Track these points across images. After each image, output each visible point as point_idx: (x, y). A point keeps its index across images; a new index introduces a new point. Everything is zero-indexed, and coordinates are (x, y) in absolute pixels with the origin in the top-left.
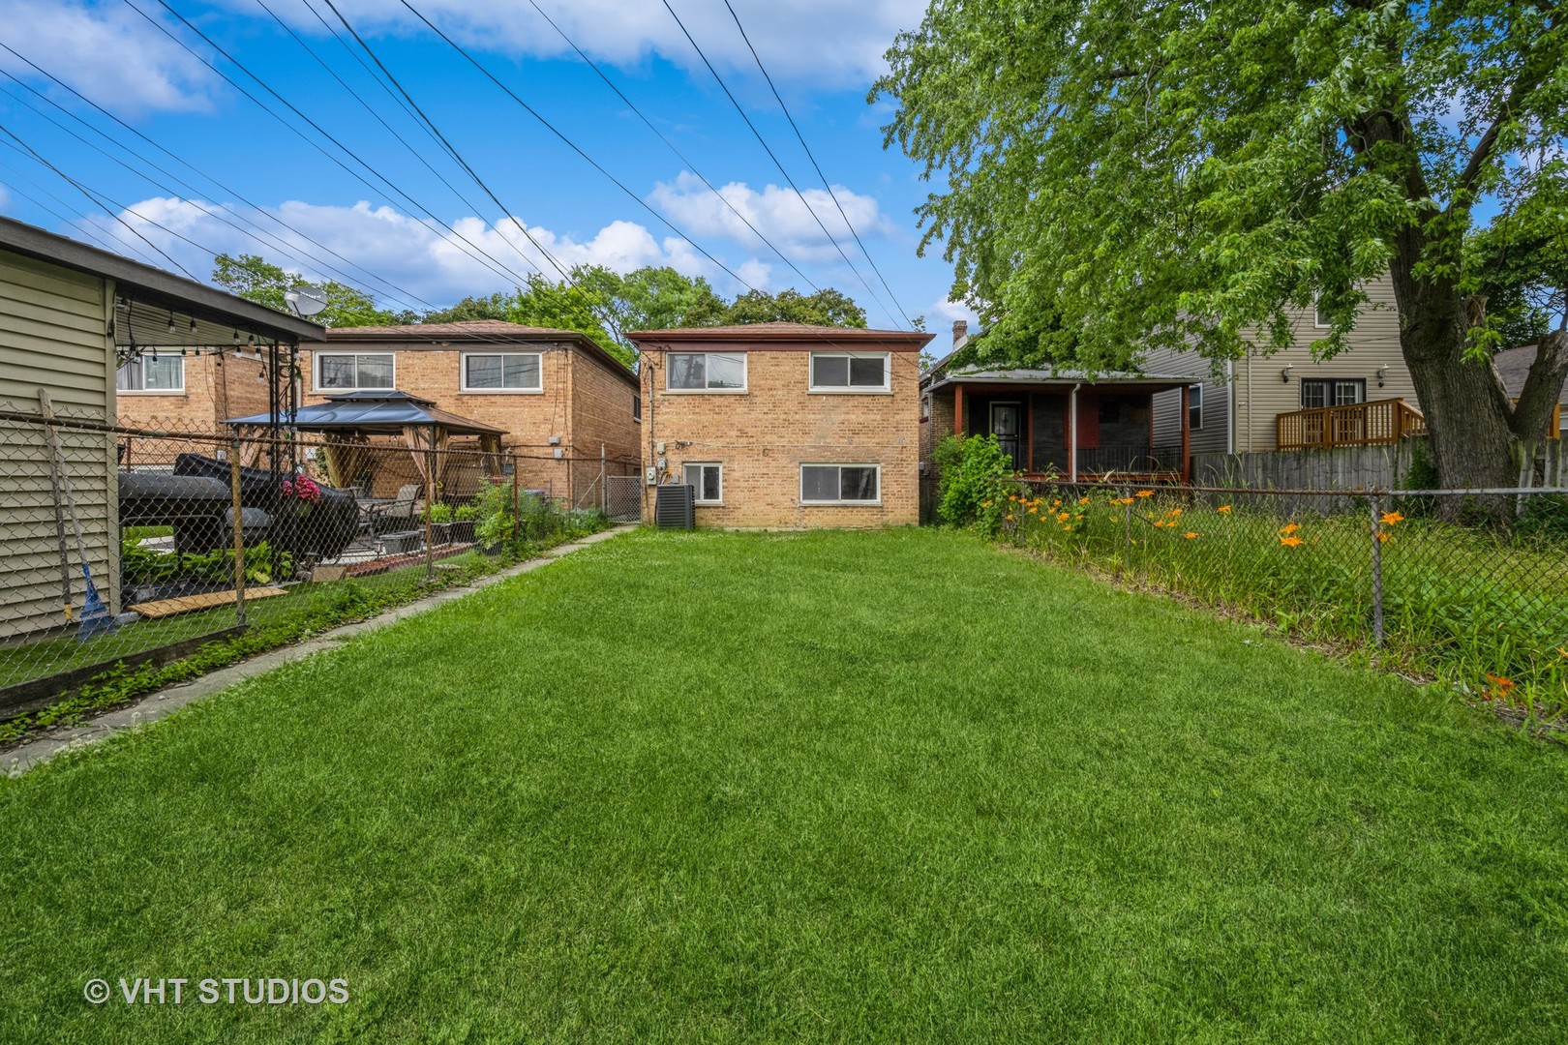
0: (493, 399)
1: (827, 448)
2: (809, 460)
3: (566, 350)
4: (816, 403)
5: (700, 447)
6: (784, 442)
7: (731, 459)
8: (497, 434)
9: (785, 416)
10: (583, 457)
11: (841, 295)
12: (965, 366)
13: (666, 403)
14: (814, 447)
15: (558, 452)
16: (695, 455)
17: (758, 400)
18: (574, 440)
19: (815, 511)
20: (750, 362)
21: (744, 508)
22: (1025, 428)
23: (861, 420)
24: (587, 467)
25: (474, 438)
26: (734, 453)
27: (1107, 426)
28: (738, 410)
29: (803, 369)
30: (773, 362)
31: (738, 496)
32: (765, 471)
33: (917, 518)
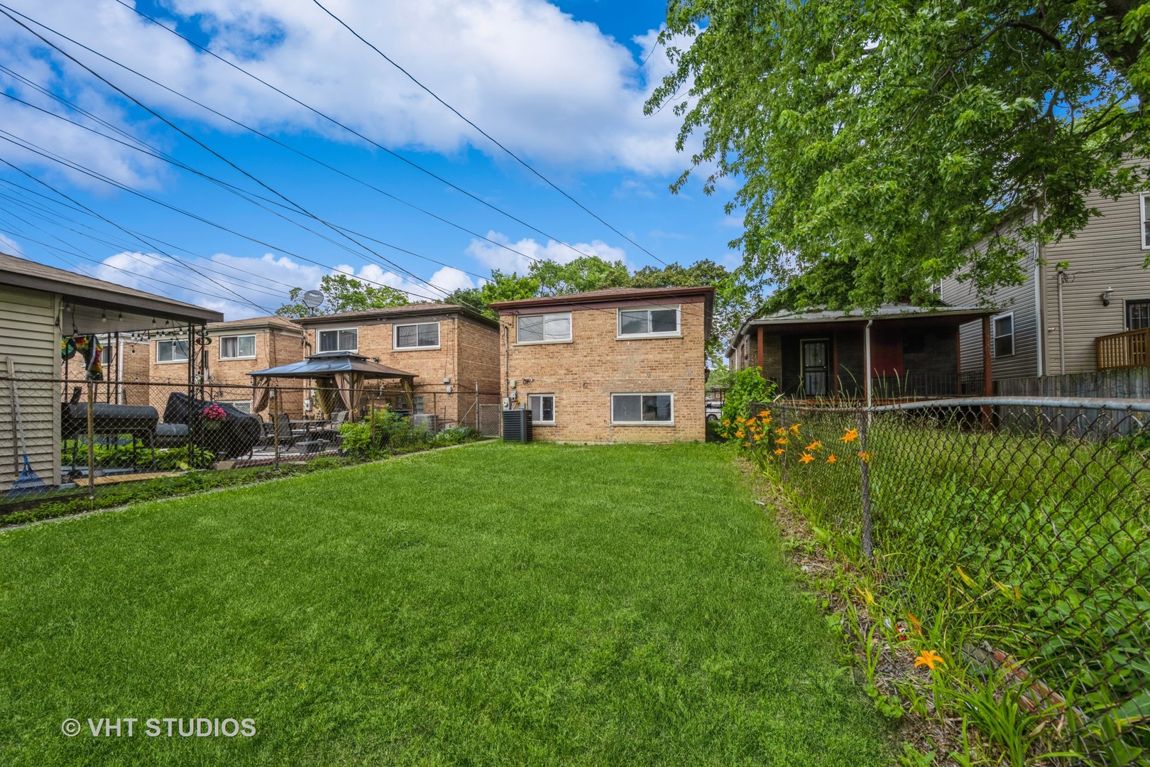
0: (411, 354)
1: (631, 381)
2: (617, 390)
3: (454, 319)
4: (622, 347)
5: (539, 383)
6: (598, 377)
7: (561, 390)
8: (412, 377)
9: (599, 358)
10: (467, 391)
11: (714, 264)
12: (778, 312)
13: (517, 352)
14: (621, 380)
15: (448, 388)
16: (537, 389)
17: (580, 346)
18: (458, 380)
19: (622, 429)
20: (574, 319)
21: (570, 427)
22: (832, 360)
23: (657, 359)
24: (467, 397)
25: (398, 380)
26: (563, 386)
27: (912, 356)
28: (566, 355)
29: (612, 321)
30: (590, 318)
31: (565, 418)
32: (585, 399)
33: (704, 435)
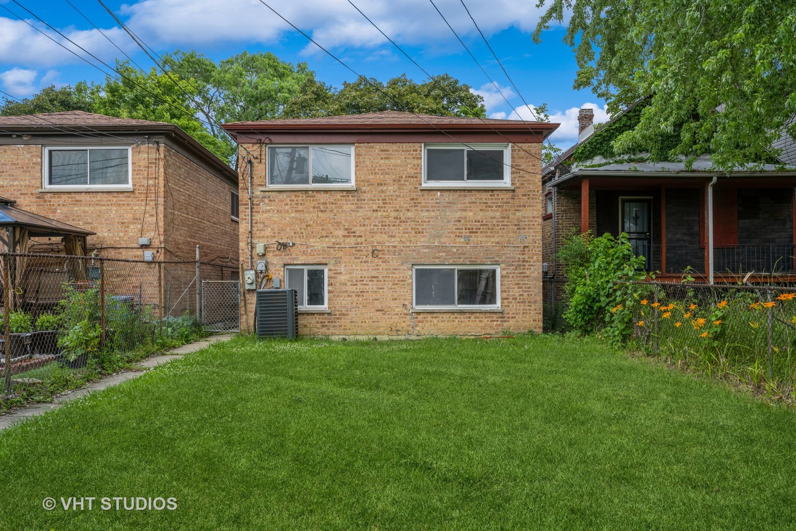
0: (78, 197)
1: (442, 248)
2: (422, 261)
3: (158, 143)
4: (429, 199)
5: (304, 248)
6: (395, 242)
7: (338, 261)
8: (82, 236)
9: (396, 214)
10: (176, 259)
11: (456, 82)
12: (592, 158)
13: (267, 201)
14: (428, 247)
15: (148, 255)
16: (301, 258)
17: (366, 196)
18: (165, 241)
19: (429, 316)
20: (358, 155)
21: (352, 314)
22: (658, 225)
23: (479, 218)
24: (180, 271)
25: (55, 239)
26: (340, 254)
27: (746, 223)
28: (345, 208)
29: (416, 162)
30: (383, 155)
31: (343, 302)
32: (374, 273)
33: (541, 324)
